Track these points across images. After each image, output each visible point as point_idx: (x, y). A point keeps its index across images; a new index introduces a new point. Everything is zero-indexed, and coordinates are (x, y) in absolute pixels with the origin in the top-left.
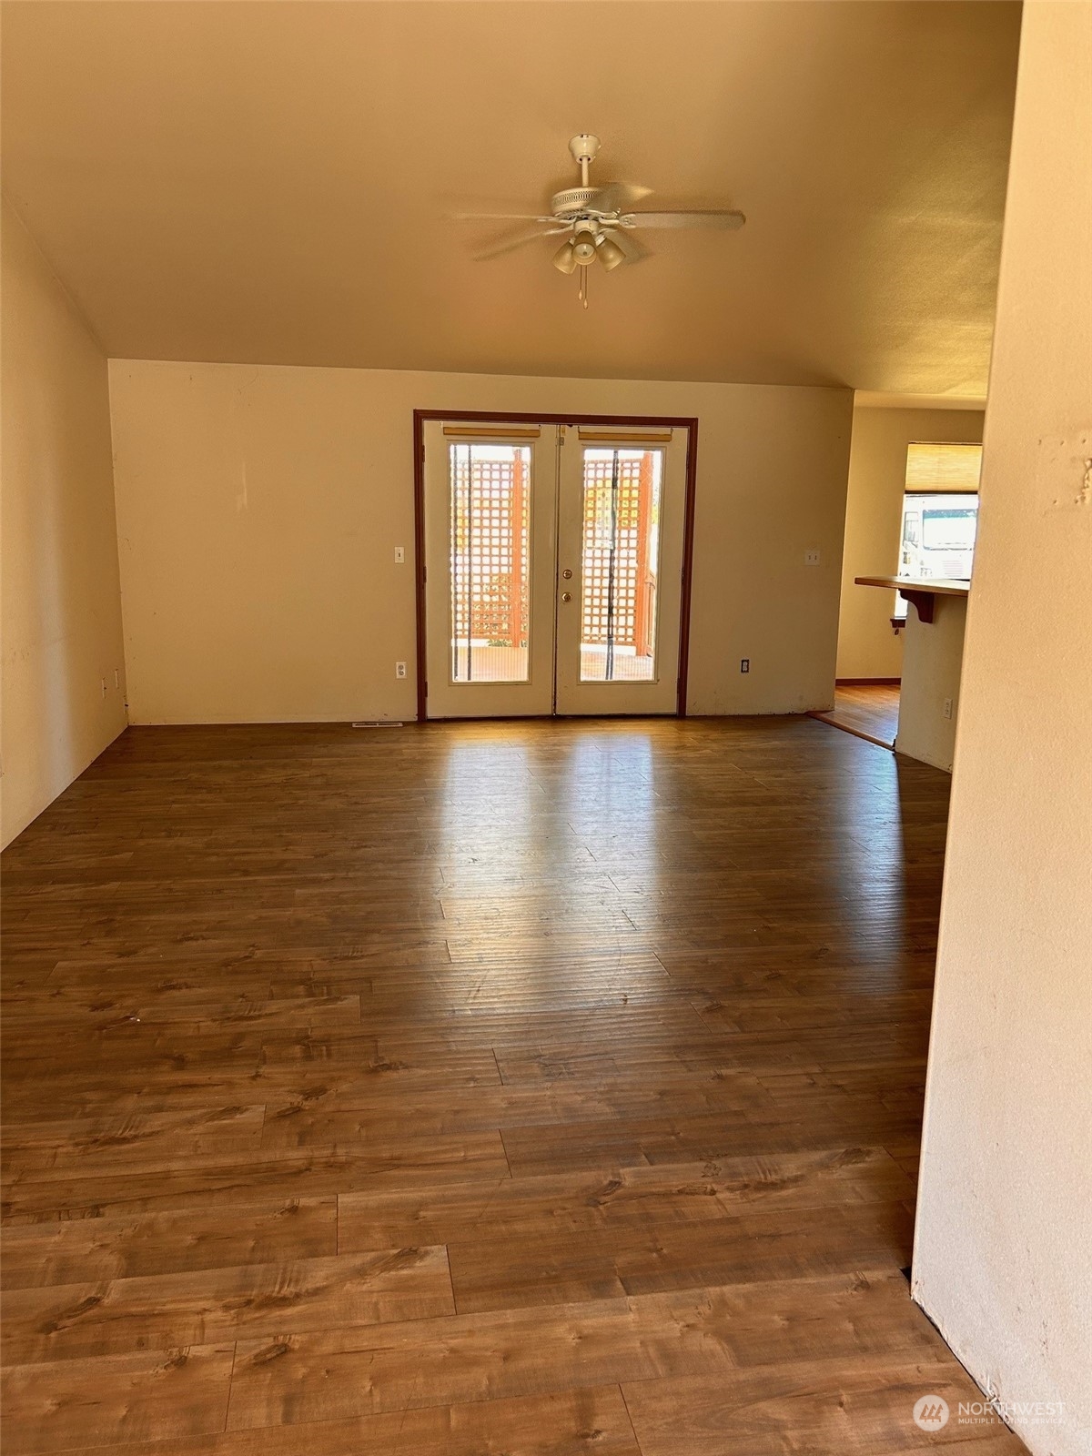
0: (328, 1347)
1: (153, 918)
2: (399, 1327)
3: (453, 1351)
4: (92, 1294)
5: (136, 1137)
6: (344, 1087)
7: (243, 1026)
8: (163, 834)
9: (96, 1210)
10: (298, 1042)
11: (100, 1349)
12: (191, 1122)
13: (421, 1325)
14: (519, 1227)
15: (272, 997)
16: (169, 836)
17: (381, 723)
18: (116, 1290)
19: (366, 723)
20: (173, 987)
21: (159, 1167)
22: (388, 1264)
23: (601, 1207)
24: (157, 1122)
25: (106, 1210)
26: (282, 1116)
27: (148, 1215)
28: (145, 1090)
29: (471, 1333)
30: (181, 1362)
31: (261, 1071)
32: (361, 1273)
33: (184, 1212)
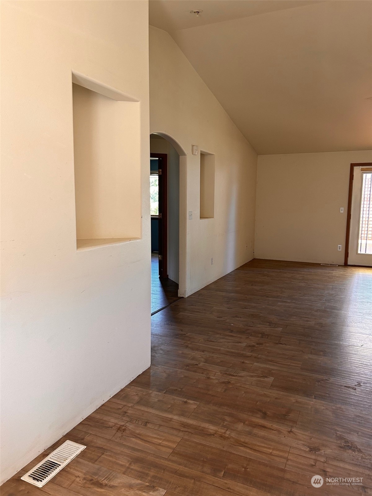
0: (239, 385)
1: (239, 302)
2: (255, 387)
3: (264, 394)
4: (197, 364)
5: (216, 342)
6: (268, 345)
7: (249, 328)
8: (251, 285)
9: (203, 351)
10: (261, 334)
11: (195, 372)
12: (228, 342)
13: (260, 388)
14: (294, 380)
15: (260, 324)
16: (252, 286)
17: (330, 265)
18: (201, 364)
19: (326, 264)
20: (237, 317)
21: (219, 348)
22: (259, 377)
23: (319, 383)
24: (222, 340)
25: (205, 352)
26: (250, 346)
27: (213, 355)
28: (222, 334)
29: (271, 393)
30: (209, 378)
31: (249, 337)
32: (252, 376)
33: (220, 356)
